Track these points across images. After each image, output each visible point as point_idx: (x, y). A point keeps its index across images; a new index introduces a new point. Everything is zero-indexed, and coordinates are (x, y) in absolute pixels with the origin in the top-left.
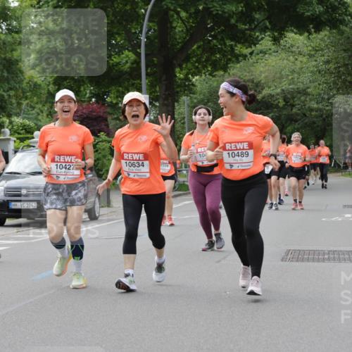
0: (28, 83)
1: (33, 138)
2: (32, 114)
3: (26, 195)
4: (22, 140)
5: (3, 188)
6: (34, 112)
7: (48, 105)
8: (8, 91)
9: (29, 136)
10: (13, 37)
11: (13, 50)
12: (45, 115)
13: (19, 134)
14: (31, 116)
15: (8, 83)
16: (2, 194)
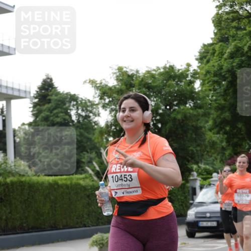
0: (208, 141)
1: (212, 178)
2: (210, 161)
3: (210, 217)
4: (205, 179)
5: (194, 213)
6: (211, 159)
7: (220, 155)
8: (196, 147)
9: (209, 176)
10: (197, 111)
11: (198, 120)
12: (218, 161)
13: (203, 175)
14: (209, 162)
15: (196, 142)
16: (194, 217)
